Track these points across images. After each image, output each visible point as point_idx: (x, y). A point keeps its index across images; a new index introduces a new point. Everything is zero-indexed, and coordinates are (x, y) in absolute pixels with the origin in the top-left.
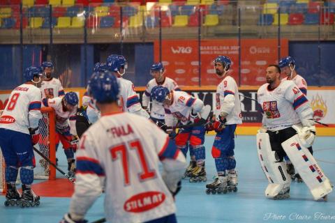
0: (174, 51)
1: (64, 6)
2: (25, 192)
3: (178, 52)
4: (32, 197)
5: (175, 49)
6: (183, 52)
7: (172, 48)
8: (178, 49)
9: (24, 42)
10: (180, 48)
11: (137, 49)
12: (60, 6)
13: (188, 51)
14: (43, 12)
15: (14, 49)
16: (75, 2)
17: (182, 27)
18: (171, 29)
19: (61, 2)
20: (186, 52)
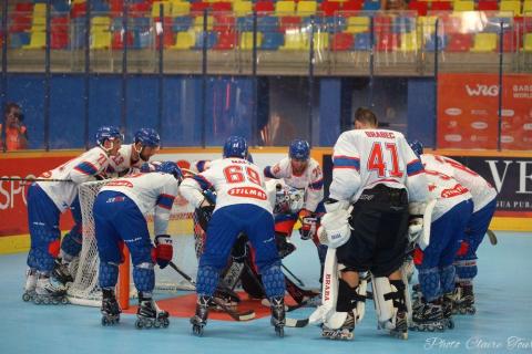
0: (471, 93)
1: (299, 14)
2: (143, 303)
3: (478, 93)
4: (155, 312)
5: (473, 87)
6: (484, 93)
7: (467, 87)
8: (477, 89)
10: (480, 88)
11: (411, 86)
12: (293, 15)
13: (492, 92)
14: (265, 24)
16: (318, 9)
17: (487, 53)
18: (467, 56)
19: (296, 9)
20: (490, 94)
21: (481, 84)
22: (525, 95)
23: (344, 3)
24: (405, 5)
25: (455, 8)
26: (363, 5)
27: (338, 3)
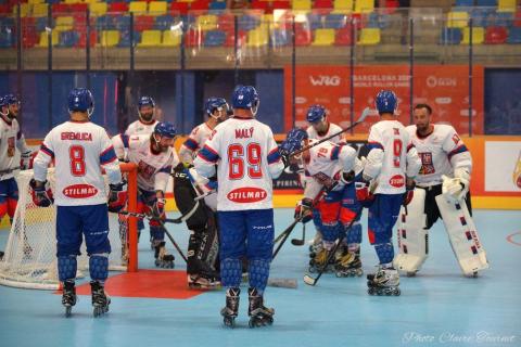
0: (315, 83)
1: (150, 14)
3: (321, 83)
5: (316, 78)
6: (327, 83)
7: (311, 77)
8: (320, 79)
9: (92, 68)
10: (323, 78)
11: (259, 78)
12: (146, 15)
13: (334, 82)
14: (120, 23)
15: (76, 77)
16: (168, 9)
17: (327, 47)
18: (310, 50)
19: (148, 9)
20: (331, 83)
21: (324, 74)
22: (364, 85)
23: (193, 3)
24: (248, 4)
25: (294, 6)
26: (209, 5)
27: (186, 3)
